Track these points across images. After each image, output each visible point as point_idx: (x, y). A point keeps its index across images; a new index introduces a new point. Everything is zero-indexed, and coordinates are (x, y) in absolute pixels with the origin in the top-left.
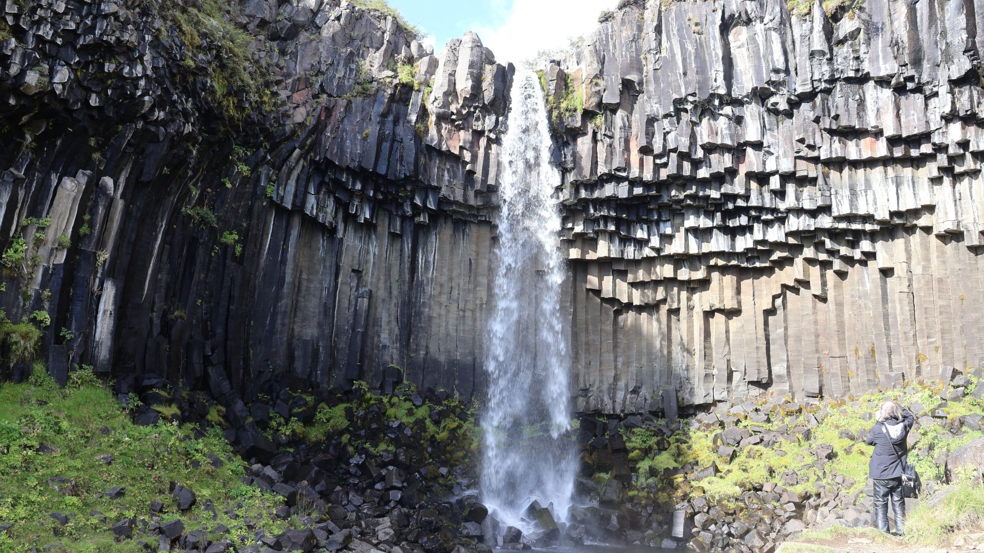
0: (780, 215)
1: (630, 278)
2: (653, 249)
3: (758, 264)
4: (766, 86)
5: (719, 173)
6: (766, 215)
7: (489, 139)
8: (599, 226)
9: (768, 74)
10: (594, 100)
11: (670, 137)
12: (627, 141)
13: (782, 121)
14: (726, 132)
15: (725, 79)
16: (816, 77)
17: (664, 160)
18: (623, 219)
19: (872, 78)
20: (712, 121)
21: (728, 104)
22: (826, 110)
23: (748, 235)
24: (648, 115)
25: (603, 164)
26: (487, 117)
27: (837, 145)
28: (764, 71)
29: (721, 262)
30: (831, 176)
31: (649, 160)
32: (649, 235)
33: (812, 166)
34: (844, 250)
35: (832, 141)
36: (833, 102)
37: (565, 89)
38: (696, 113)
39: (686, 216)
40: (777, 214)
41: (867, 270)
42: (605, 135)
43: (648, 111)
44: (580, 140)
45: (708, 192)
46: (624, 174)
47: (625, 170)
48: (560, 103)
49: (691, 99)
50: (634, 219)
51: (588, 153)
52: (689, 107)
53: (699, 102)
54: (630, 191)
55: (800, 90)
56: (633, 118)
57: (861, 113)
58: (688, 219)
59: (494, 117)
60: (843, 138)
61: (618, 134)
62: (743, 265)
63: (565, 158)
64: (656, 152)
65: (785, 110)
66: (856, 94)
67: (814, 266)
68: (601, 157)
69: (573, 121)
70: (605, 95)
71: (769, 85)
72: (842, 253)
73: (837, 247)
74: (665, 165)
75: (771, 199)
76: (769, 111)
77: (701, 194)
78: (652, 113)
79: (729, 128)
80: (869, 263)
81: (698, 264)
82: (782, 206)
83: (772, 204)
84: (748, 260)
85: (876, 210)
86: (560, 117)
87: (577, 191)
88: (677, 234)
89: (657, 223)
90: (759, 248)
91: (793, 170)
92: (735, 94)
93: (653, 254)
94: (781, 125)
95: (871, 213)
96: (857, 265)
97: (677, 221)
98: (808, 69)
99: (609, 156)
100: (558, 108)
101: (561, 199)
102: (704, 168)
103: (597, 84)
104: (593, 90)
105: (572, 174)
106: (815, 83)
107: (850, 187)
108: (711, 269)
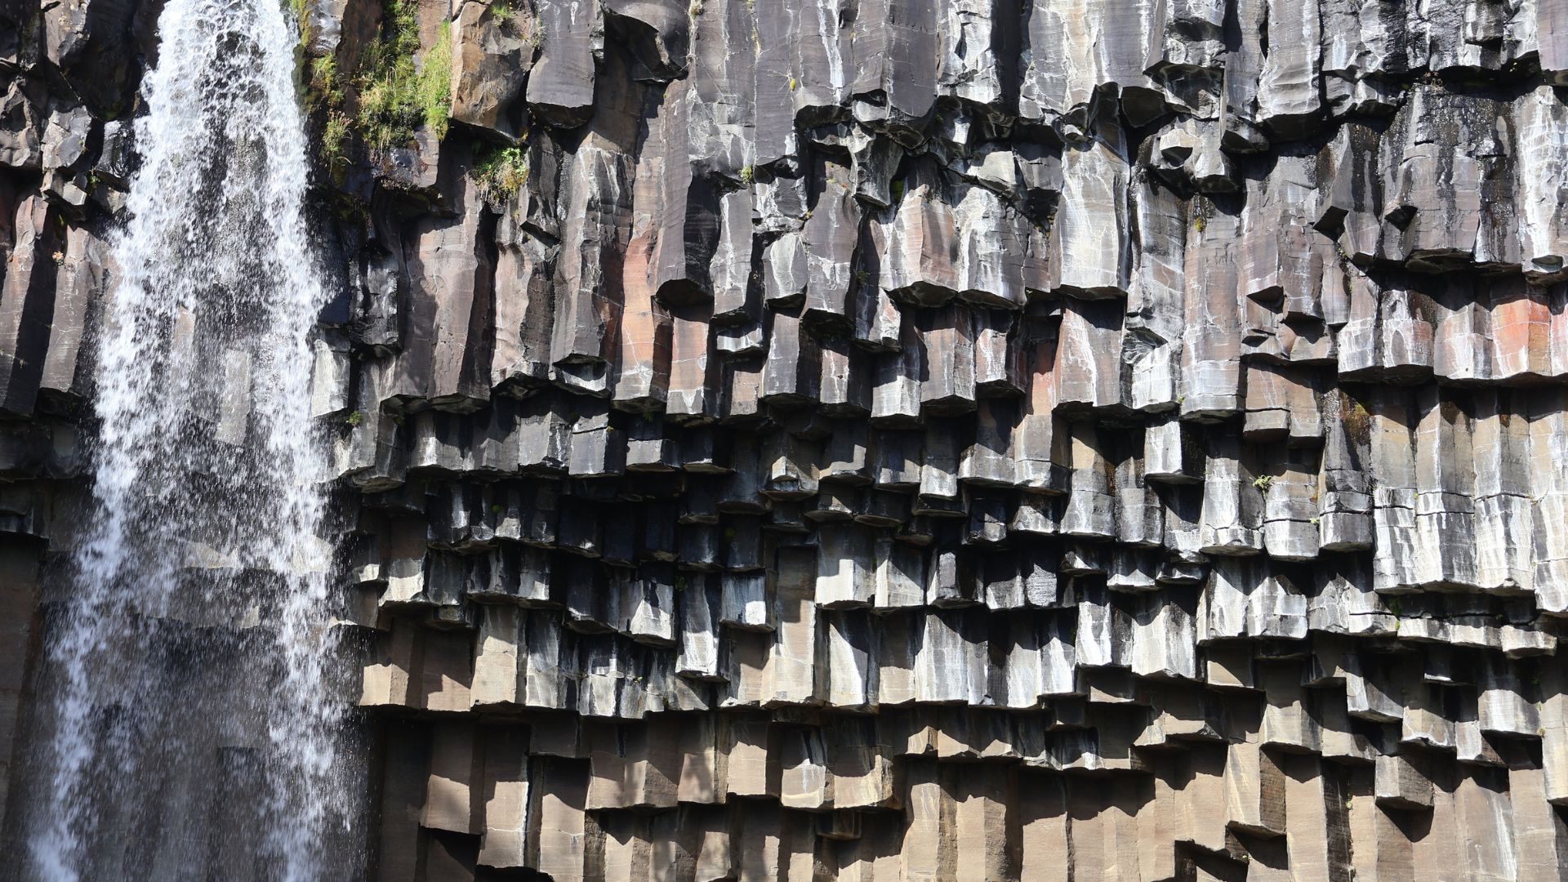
0: (1177, 575)
1: (601, 792)
2: (693, 679)
3: (1088, 761)
4: (1150, 84)
5: (954, 401)
6: (1128, 572)
7: (57, 205)
8: (486, 581)
9: (1158, 40)
10: (493, 90)
11: (780, 254)
12: (613, 260)
13: (1203, 220)
14: (988, 247)
15: (997, 44)
16: (1338, 60)
17: (751, 340)
18: (580, 556)
19: (1548, 78)
20: (938, 206)
21: (1002, 145)
22: (1368, 188)
23: (1056, 645)
24: (697, 165)
25: (516, 341)
26: (54, 117)
27: (1401, 322)
28: (1145, 26)
29: (949, 746)
30: (1376, 437)
31: (693, 336)
32: (679, 627)
33: (1304, 396)
34: (1417, 724)
35: (1385, 307)
36: (1397, 158)
37: (384, 40)
38: (879, 168)
39: (823, 562)
40: (1168, 572)
41: (1507, 805)
42: (527, 227)
43: (700, 147)
44: (429, 242)
45: (912, 472)
46: (594, 385)
47: (595, 368)
48: (357, 89)
49: (863, 112)
50: (626, 560)
51: (460, 295)
52: (856, 143)
53: (895, 128)
54: (615, 450)
55: (1272, 107)
56: (641, 171)
57: (1498, 208)
58: (834, 571)
59: (81, 122)
60: (1426, 299)
61: (578, 226)
62: (1031, 761)
63: (367, 305)
64: (721, 308)
65: (1213, 178)
66: (1483, 132)
67: (1303, 778)
68: (511, 310)
69: (406, 162)
70: (536, 72)
71: (1158, 79)
72: (1411, 734)
73: (1390, 710)
74: (754, 360)
75: (1148, 512)
76: (1153, 179)
77: (884, 477)
78: (716, 154)
79: (1003, 233)
80: (1514, 775)
81: (863, 749)
82: (1188, 542)
83: (1149, 530)
84: (1055, 742)
85: (1542, 575)
86: (355, 141)
87: (408, 443)
88: (786, 628)
89: (714, 582)
90: (1097, 696)
91: (1231, 406)
92: (1034, 103)
93: (692, 702)
94: (1195, 238)
95: (1525, 585)
96: (1468, 785)
97: (789, 578)
98: (1309, 30)
99: (541, 310)
100: (349, 105)
101: (343, 467)
102: (901, 379)
103: (507, 29)
104: (493, 48)
105: (390, 371)
106: (1332, 83)
107: (1445, 482)
108: (909, 770)
